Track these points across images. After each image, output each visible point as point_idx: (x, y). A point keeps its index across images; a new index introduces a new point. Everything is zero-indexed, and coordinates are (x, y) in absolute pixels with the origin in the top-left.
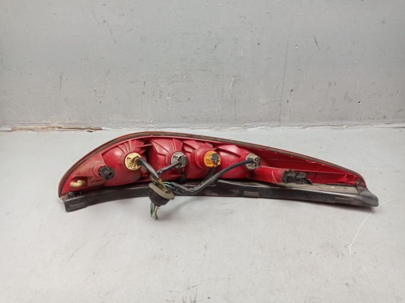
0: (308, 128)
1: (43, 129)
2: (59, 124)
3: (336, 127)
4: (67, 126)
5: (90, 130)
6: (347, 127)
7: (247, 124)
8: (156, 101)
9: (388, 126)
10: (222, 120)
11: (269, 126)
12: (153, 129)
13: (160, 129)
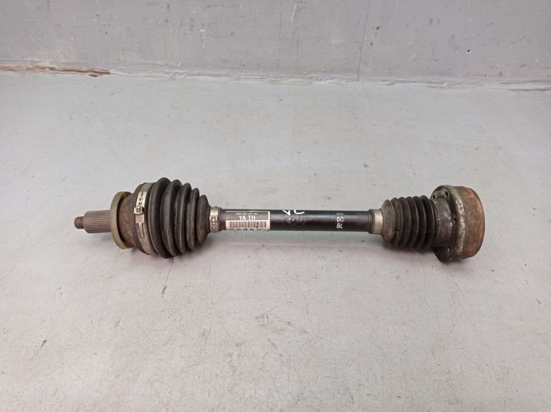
0: (397, 84)
1: (28, 69)
2: (51, 63)
3: (434, 85)
4: (63, 66)
5: (95, 73)
6: (449, 86)
7: (312, 75)
8: (185, 34)
9: (504, 87)
10: (278, 67)
11: (343, 79)
12: (183, 76)
13: (192, 77)
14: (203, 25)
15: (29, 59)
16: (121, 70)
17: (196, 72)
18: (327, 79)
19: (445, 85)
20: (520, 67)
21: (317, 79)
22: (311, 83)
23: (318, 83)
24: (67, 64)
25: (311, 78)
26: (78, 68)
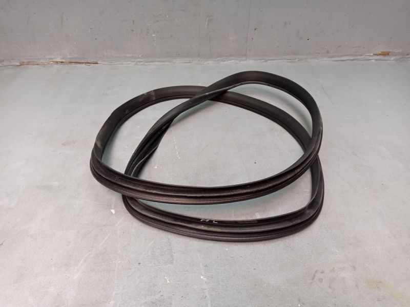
0: (269, 61)
2: (61, 59)
3: (290, 61)
4: (68, 61)
6: (299, 61)
7: (219, 59)
8: (144, 38)
9: (330, 59)
10: (199, 55)
11: (238, 60)
12: (142, 63)
13: (148, 63)
14: (154, 32)
15: (48, 57)
16: (105, 61)
17: (150, 60)
18: (228, 60)
19: (296, 60)
20: (339, 47)
21: (222, 61)
22: (219, 63)
23: (222, 63)
24: (71, 58)
25: (218, 60)
26: (78, 61)
